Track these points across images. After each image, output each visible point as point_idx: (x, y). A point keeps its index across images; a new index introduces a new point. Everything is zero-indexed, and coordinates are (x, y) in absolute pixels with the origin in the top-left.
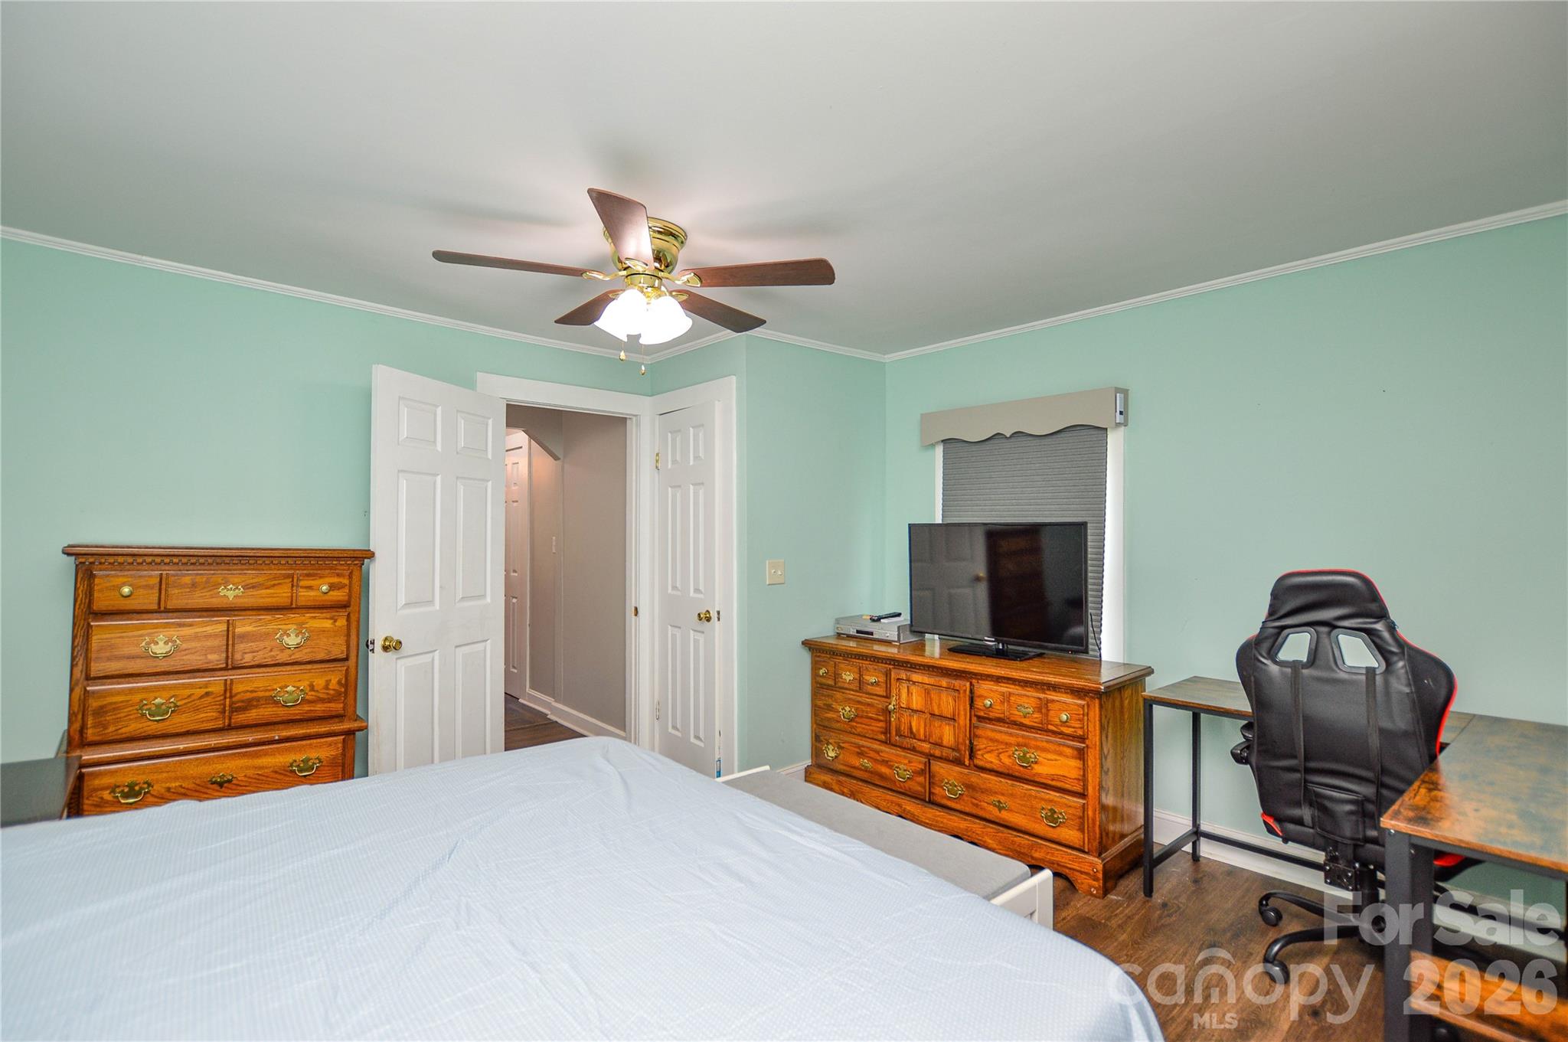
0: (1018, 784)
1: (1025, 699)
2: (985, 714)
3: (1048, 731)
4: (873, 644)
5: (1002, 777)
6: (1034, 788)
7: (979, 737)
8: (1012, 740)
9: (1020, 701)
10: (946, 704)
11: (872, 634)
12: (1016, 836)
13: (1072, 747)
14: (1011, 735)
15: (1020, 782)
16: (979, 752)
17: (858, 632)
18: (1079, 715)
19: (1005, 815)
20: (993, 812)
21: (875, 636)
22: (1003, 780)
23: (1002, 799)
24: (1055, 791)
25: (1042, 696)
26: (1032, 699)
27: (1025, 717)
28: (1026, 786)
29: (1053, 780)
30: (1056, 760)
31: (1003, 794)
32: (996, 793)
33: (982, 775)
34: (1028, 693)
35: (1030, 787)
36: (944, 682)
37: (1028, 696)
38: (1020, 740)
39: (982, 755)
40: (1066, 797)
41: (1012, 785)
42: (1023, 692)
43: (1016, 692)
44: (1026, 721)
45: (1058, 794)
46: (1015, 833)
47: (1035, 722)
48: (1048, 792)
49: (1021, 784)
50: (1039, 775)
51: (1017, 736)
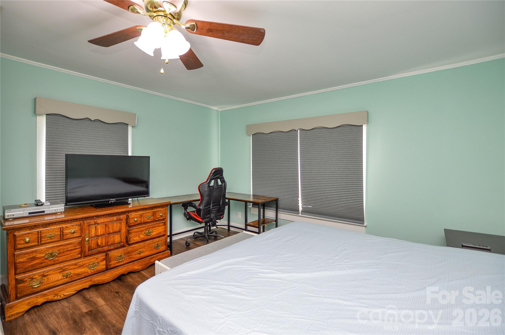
0: (146, 242)
1: (148, 214)
2: (133, 224)
3: (156, 221)
4: (44, 217)
5: (139, 243)
6: (151, 241)
7: (131, 233)
8: (144, 229)
9: (146, 215)
10: (116, 227)
11: (44, 212)
12: (145, 259)
13: (162, 223)
14: (142, 227)
15: (146, 241)
16: (131, 239)
17: (30, 213)
18: (164, 212)
19: (142, 255)
20: (138, 256)
21: (46, 213)
22: (140, 244)
23: (141, 250)
24: (157, 238)
25: (153, 211)
26: (151, 213)
27: (148, 219)
28: (148, 241)
29: (157, 235)
30: (158, 228)
31: (141, 248)
32: (138, 249)
33: (132, 246)
34: (148, 212)
35: (150, 241)
36: (115, 218)
37: (149, 212)
38: (147, 227)
39: (133, 239)
40: (161, 238)
41: (144, 243)
42: (147, 212)
43: (145, 212)
44: (149, 221)
45: (158, 239)
46: (144, 259)
47: (152, 220)
48: (155, 239)
49: (147, 242)
50: (153, 235)
51: (145, 227)
